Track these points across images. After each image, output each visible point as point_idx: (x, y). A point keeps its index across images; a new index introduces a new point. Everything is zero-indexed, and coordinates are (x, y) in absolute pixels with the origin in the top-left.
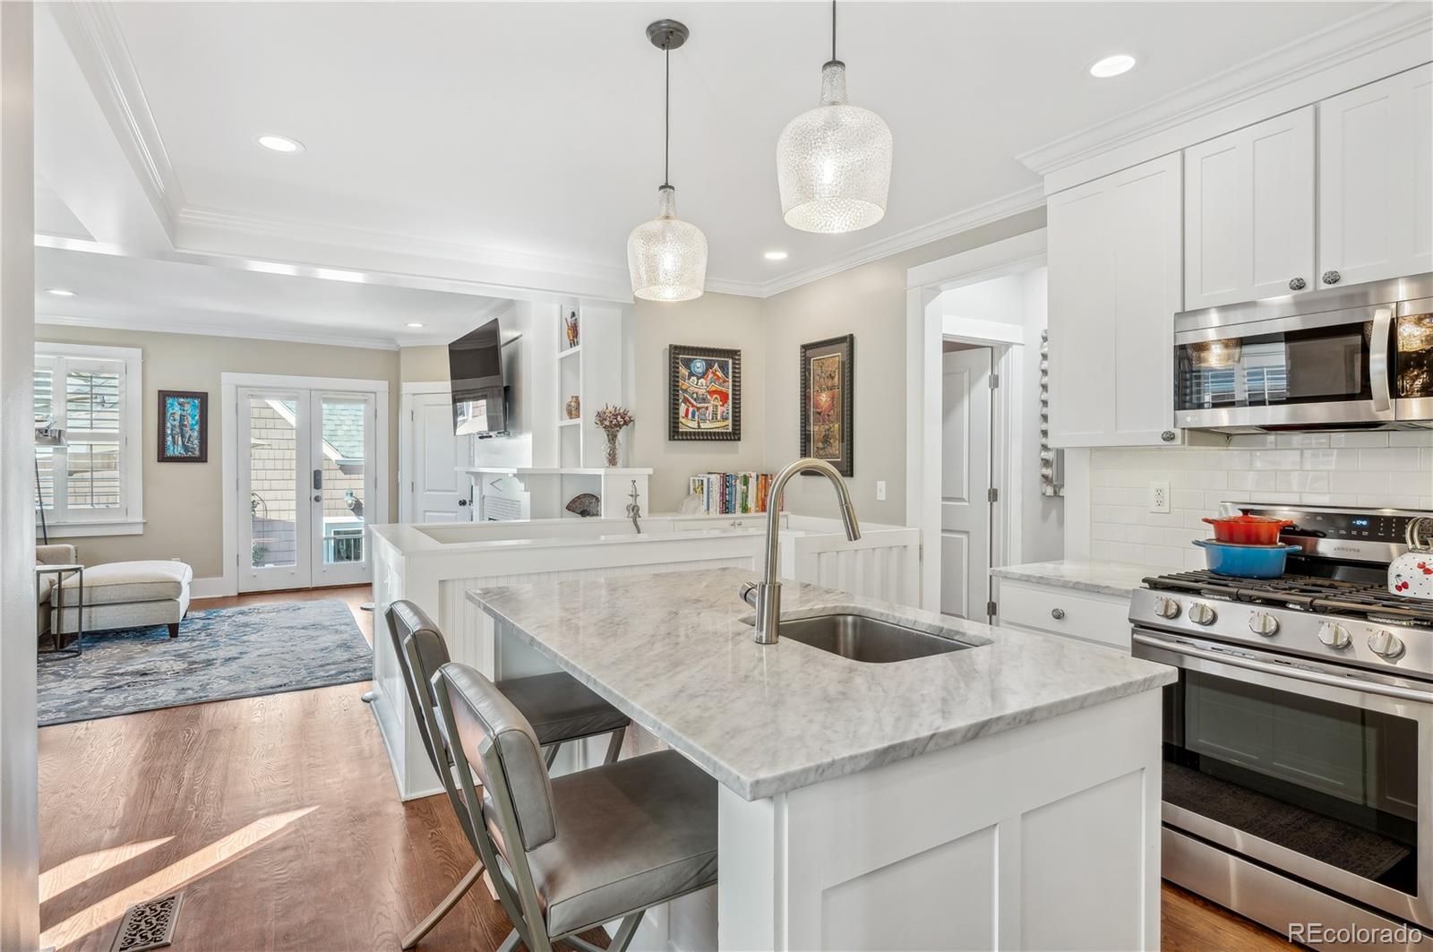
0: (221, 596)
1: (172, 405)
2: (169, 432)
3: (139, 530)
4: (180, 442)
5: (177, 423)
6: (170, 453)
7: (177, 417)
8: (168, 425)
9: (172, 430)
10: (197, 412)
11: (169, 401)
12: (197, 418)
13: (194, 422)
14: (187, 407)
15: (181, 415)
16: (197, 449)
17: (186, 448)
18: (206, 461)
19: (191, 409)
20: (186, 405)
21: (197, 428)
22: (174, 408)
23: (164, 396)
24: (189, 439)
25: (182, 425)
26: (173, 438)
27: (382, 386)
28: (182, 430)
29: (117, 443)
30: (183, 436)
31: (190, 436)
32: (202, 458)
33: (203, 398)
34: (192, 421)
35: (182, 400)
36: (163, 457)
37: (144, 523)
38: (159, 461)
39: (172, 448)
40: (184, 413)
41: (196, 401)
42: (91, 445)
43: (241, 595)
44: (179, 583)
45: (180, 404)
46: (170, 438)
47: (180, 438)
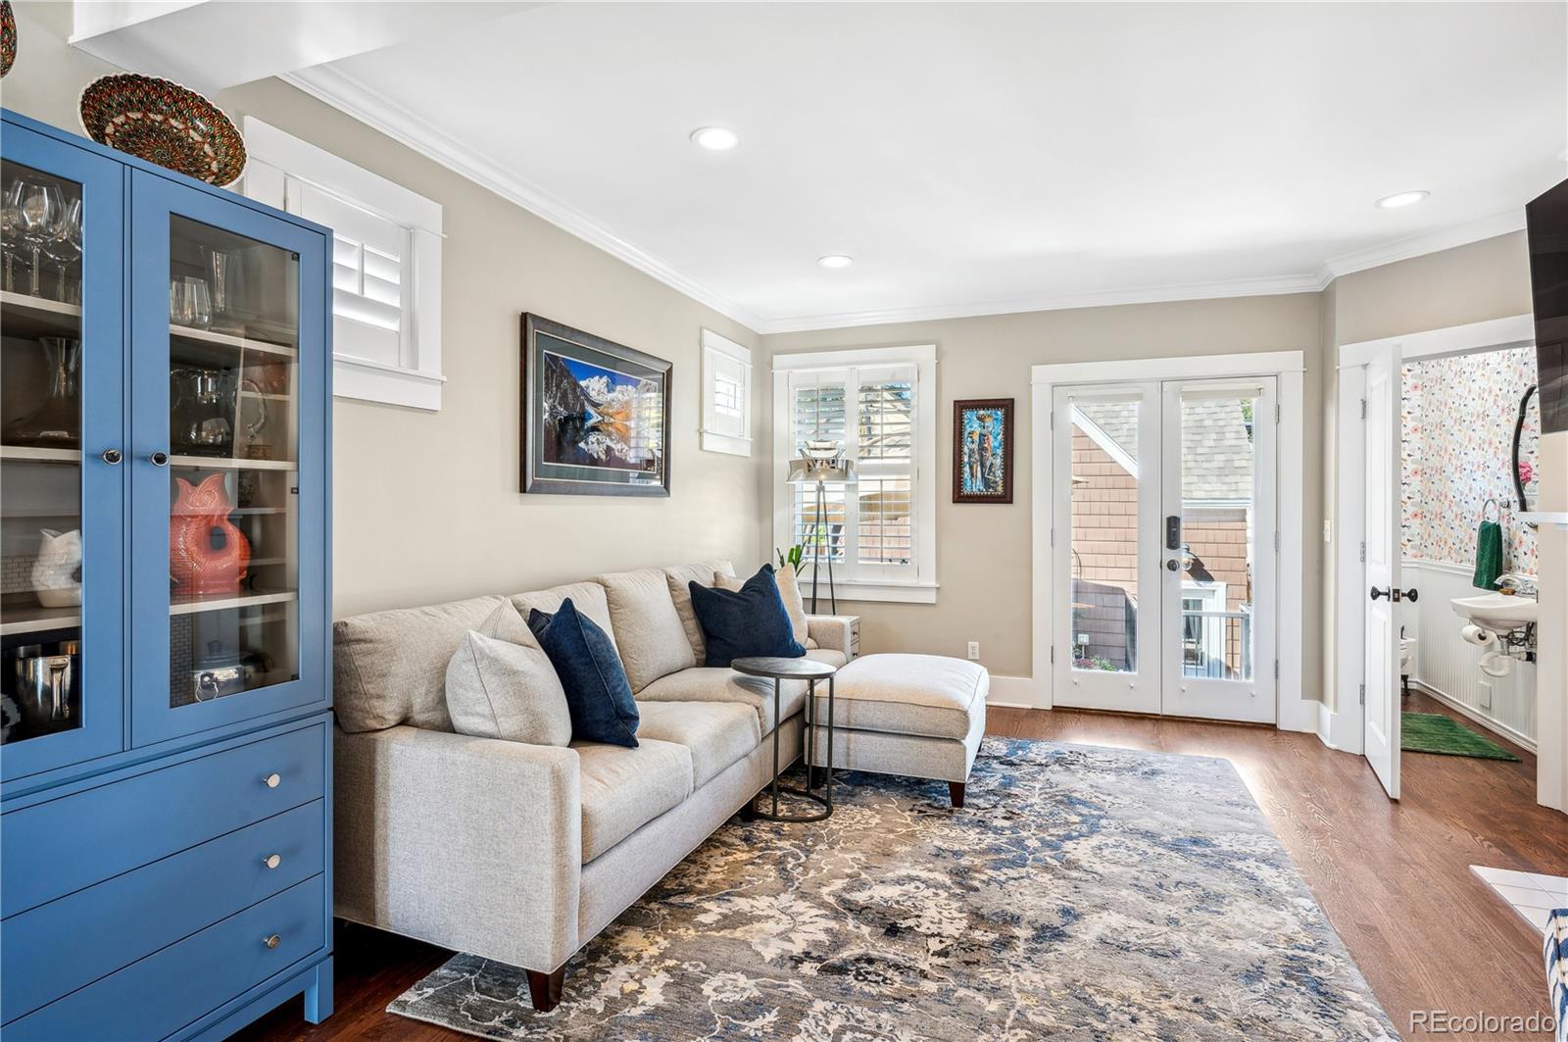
0: (1030, 707)
1: (970, 420)
2: (966, 459)
3: (931, 598)
4: (979, 475)
5: (975, 446)
6: (967, 490)
7: (976, 438)
8: (966, 450)
9: (970, 457)
10: (999, 428)
11: (968, 415)
12: (1000, 437)
13: (996, 444)
14: (989, 422)
15: (981, 435)
16: (1000, 483)
17: (987, 483)
18: (1011, 502)
19: (994, 424)
20: (987, 420)
21: (1000, 452)
22: (972, 424)
23: (961, 407)
24: (990, 469)
25: (982, 449)
26: (971, 468)
27: (1292, 363)
28: (982, 456)
29: (908, 477)
30: (983, 466)
31: (992, 464)
32: (1006, 498)
33: (1007, 406)
34: (995, 442)
35: (981, 412)
36: (960, 497)
37: (938, 588)
38: (954, 502)
39: (969, 483)
40: (985, 431)
41: (999, 413)
42: (881, 481)
43: (1058, 710)
44: (965, 713)
45: (979, 419)
46: (967, 469)
47: (979, 468)
